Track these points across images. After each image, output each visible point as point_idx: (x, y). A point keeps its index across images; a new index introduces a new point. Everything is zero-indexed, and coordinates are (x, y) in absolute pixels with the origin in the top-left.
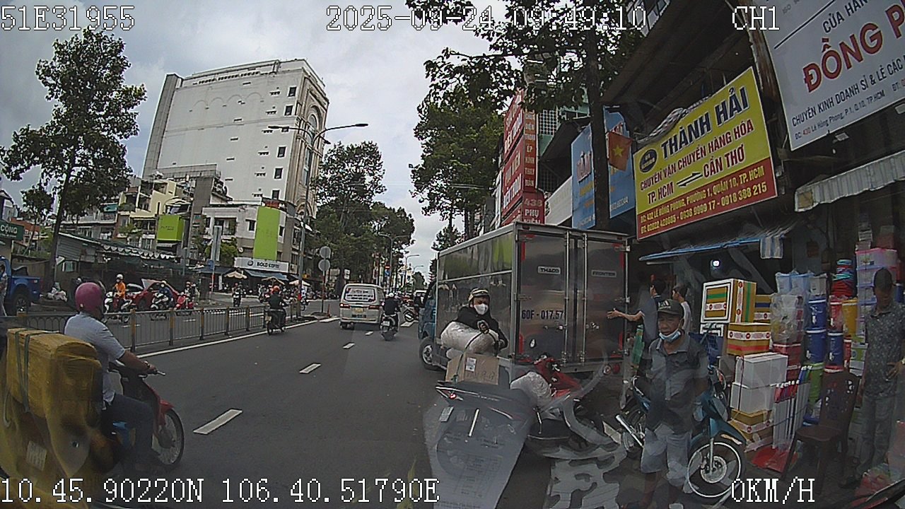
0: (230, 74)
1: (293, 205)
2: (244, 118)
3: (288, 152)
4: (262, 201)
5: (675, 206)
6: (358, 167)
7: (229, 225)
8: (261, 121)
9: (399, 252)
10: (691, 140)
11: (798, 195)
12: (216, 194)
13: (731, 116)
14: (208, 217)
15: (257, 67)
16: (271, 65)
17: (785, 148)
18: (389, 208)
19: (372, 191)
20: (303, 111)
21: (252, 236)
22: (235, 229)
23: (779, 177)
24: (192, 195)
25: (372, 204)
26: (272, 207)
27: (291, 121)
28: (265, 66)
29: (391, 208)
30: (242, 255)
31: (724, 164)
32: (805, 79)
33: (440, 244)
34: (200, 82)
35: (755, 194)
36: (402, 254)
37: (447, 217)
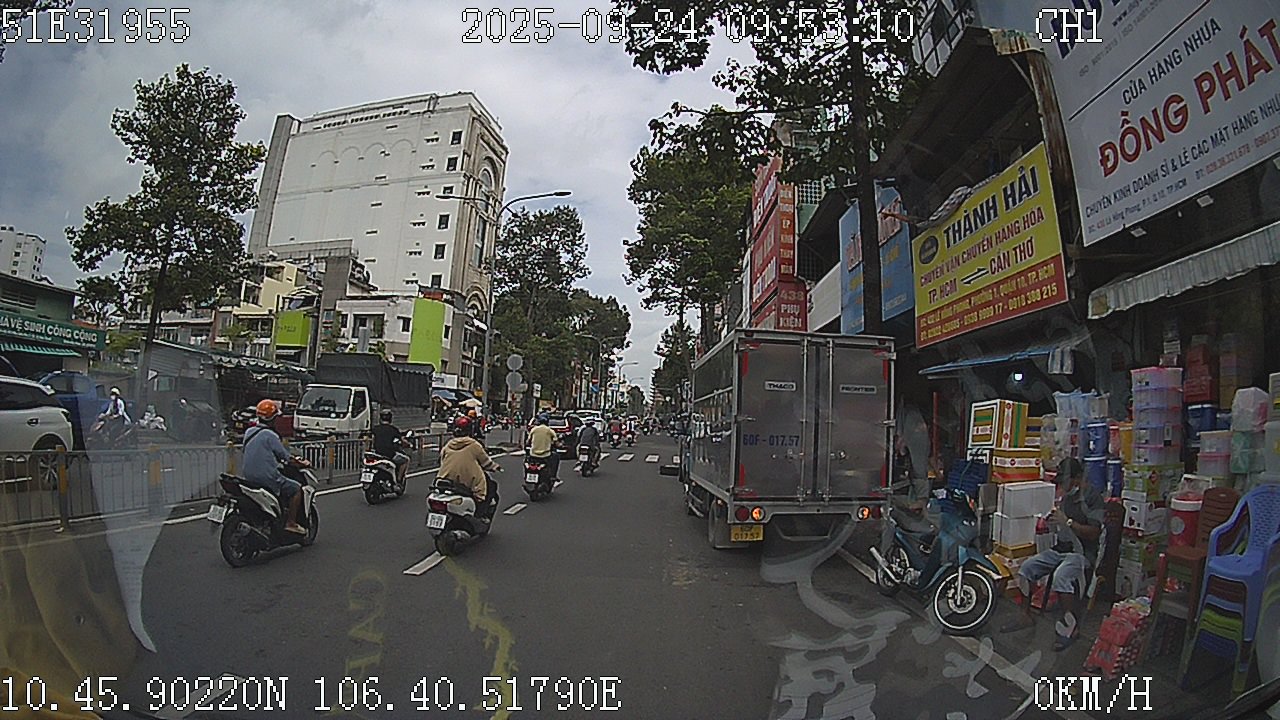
0: (367, 114)
1: (460, 294)
2: (390, 175)
3: (452, 222)
4: (419, 291)
5: (958, 308)
6: (549, 242)
7: (374, 324)
8: (413, 179)
9: (608, 359)
10: (976, 228)
11: (1092, 300)
12: (355, 281)
13: (1020, 201)
14: (344, 313)
15: (406, 104)
16: (426, 101)
17: (1078, 243)
18: (594, 297)
19: (571, 275)
20: (471, 164)
21: (407, 339)
22: (383, 329)
23: (1071, 277)
24: (319, 283)
25: (571, 293)
26: (433, 299)
27: (456, 179)
28: (417, 102)
29: (597, 298)
31: (1012, 260)
32: (1101, 161)
33: (666, 347)
34: (325, 126)
35: (1045, 297)
36: (614, 361)
37: (676, 311)
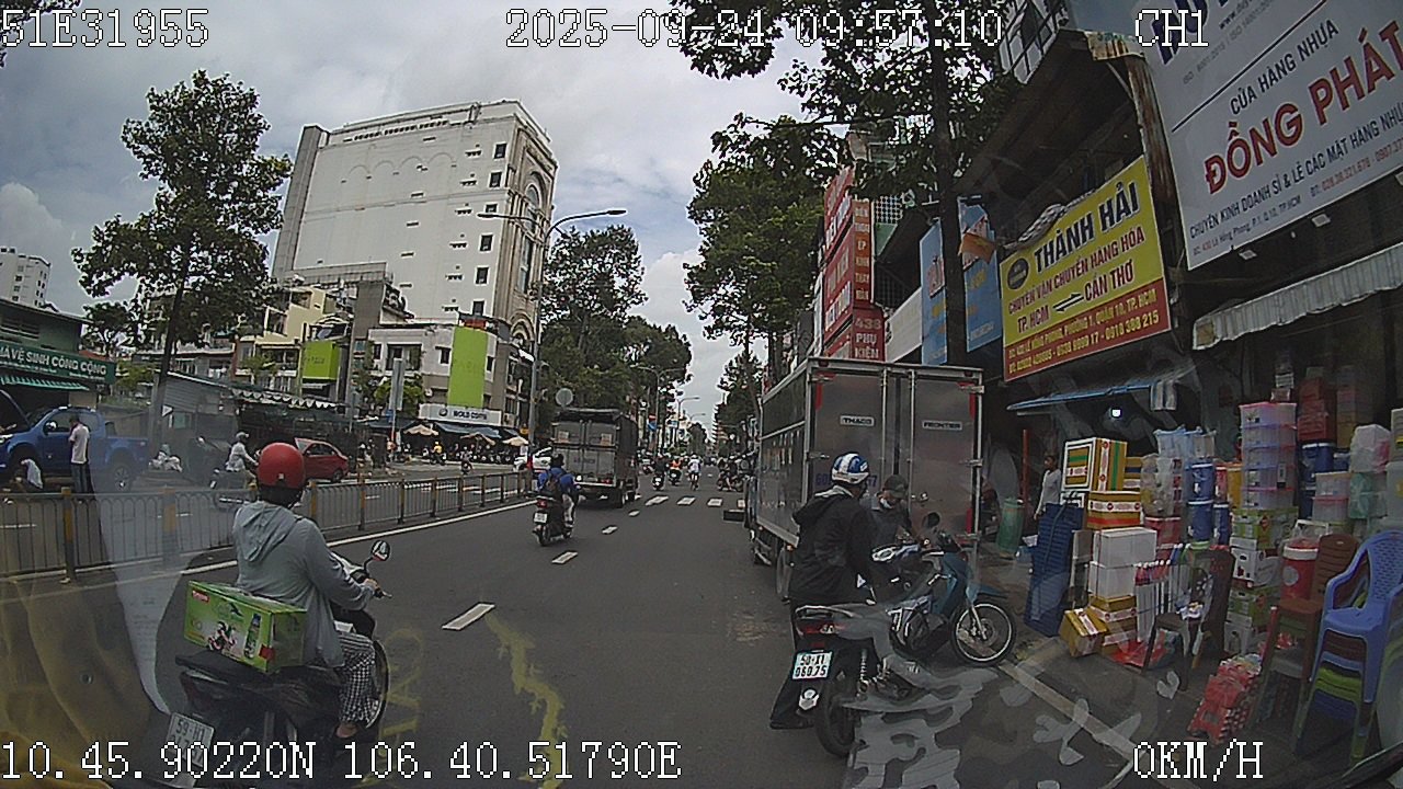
0: (402, 125)
1: (505, 323)
2: (428, 192)
3: (496, 243)
4: (460, 319)
5: (1050, 337)
6: (602, 265)
7: (410, 355)
8: (453, 196)
9: (667, 394)
10: (1070, 250)
11: (1197, 329)
12: (389, 308)
13: (1118, 220)
14: (377, 343)
15: (445, 113)
16: (466, 110)
17: (1181, 266)
18: (652, 325)
19: (626, 302)
20: (517, 179)
21: (446, 372)
22: (420, 360)
23: (1174, 304)
24: (350, 310)
25: (626, 321)
26: (475, 328)
27: (499, 197)
28: (457, 111)
29: (655, 327)
30: (431, 400)
31: (1110, 285)
32: (1207, 176)
33: (730, 380)
34: (356, 138)
35: (1145, 325)
36: (673, 396)
37: (741, 341)
